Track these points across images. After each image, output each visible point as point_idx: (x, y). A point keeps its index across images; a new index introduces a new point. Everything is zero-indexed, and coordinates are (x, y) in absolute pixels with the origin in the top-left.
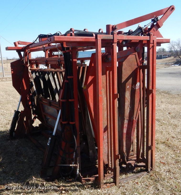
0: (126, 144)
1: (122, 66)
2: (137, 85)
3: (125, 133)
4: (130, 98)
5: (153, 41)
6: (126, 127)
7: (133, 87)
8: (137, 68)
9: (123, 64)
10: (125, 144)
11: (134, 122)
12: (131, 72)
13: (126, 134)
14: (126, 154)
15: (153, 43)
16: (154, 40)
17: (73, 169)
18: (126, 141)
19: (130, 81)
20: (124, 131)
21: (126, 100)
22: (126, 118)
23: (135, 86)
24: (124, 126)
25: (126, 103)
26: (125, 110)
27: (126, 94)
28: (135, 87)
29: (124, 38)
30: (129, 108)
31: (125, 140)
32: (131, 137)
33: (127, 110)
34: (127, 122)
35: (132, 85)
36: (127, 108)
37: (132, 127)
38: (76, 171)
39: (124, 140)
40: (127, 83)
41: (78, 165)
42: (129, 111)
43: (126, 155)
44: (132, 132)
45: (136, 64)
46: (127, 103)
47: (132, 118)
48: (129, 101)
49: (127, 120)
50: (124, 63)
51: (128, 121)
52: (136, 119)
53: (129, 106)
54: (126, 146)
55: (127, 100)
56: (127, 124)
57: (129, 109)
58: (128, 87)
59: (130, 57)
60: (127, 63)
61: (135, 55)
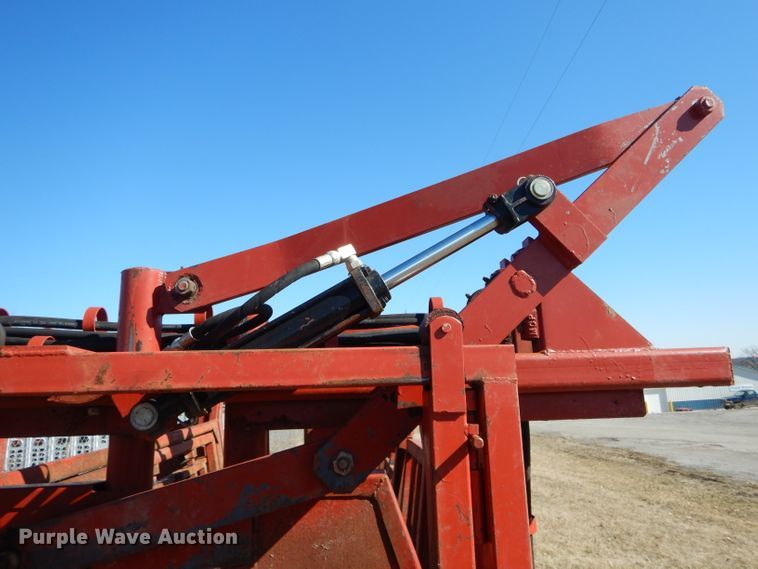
5: (476, 389)
15: (477, 414)
16: (488, 379)
29: (79, 378)
61: (372, 499)
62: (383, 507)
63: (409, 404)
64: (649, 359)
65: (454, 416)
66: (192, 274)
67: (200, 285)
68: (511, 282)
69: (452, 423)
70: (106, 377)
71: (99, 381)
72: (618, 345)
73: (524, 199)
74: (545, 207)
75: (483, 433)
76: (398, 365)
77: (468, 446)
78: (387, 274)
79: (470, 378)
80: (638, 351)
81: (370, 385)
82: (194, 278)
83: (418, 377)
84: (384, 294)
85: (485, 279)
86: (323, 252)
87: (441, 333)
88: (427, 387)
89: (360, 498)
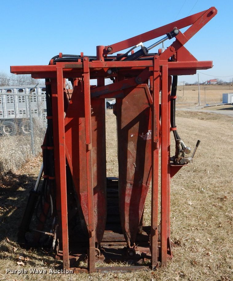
0: (130, 220)
1: (122, 105)
2: (148, 134)
3: (127, 203)
4: (135, 152)
6: (129, 194)
7: (142, 136)
8: (149, 108)
9: (123, 102)
10: (128, 219)
11: (143, 188)
12: (138, 114)
13: (129, 205)
14: (129, 234)
16: (163, 66)
17: (50, 238)
18: (130, 215)
19: (136, 126)
20: (126, 200)
21: (128, 154)
22: (130, 181)
23: (144, 134)
24: (125, 193)
25: (128, 160)
26: (128, 169)
27: (128, 146)
28: (145, 137)
29: (103, 65)
30: (133, 167)
31: (128, 214)
32: (139, 211)
33: (130, 170)
34: (131, 188)
35: (140, 133)
36: (130, 167)
37: (140, 197)
38: (52, 242)
39: (125, 213)
40: (130, 130)
41: (55, 235)
42: (134, 172)
43: (130, 237)
44: (141, 203)
45: (146, 101)
46: (131, 159)
47: (140, 182)
48: (135, 157)
49: (131, 184)
50: (124, 100)
51: (133, 186)
52: (146, 185)
53: (135, 164)
54: (130, 223)
55: (131, 154)
56: (131, 190)
57: (134, 169)
58: (132, 136)
59: (135, 91)
60: (129, 100)
61: (144, 88)
62: (146, 89)
63: (151, 70)
64: (196, 63)
65: (158, 71)
66: (110, 47)
67: (112, 49)
68: (170, 49)
69: (157, 72)
70: (107, 65)
71: (106, 66)
72: (191, 60)
73: (173, 34)
74: (176, 35)
75: (162, 74)
76: (149, 63)
77: (159, 76)
78: (148, 48)
79: (160, 65)
80: (195, 62)
81: (145, 67)
82: (111, 47)
83: (152, 65)
84: (147, 51)
85: (167, 47)
86: (137, 44)
87: (156, 58)
88: (154, 67)
89: (142, 88)
